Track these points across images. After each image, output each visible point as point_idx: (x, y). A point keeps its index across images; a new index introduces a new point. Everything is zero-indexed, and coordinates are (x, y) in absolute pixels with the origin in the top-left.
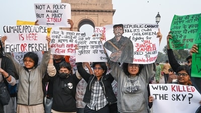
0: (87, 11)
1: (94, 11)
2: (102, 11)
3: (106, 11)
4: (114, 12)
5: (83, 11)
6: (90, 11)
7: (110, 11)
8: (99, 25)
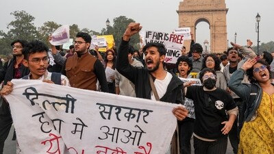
0: (202, 11)
1: (209, 11)
2: (216, 11)
3: (219, 10)
4: (227, 10)
5: (198, 11)
6: (205, 11)
7: (223, 10)
8: (214, 23)
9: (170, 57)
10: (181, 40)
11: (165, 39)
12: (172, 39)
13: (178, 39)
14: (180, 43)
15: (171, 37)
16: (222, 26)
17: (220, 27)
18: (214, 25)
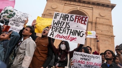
3: (103, 6)
8: (94, 19)
9: (74, 37)
10: (85, 21)
11: (70, 20)
12: (77, 20)
13: (82, 20)
14: (84, 24)
15: (76, 18)
16: (107, 25)
17: (104, 26)
18: (94, 21)
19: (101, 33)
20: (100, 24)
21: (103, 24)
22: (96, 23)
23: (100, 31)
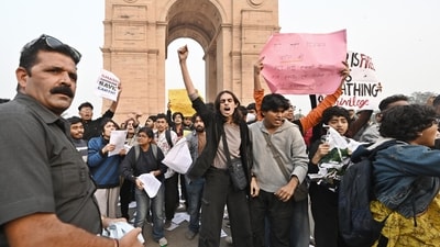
8: (236, 14)
11: (353, 64)
16: (267, 28)
17: (260, 32)
18: (236, 23)
19: (253, 50)
20: (250, 27)
21: (257, 27)
22: (241, 27)
23: (252, 46)
